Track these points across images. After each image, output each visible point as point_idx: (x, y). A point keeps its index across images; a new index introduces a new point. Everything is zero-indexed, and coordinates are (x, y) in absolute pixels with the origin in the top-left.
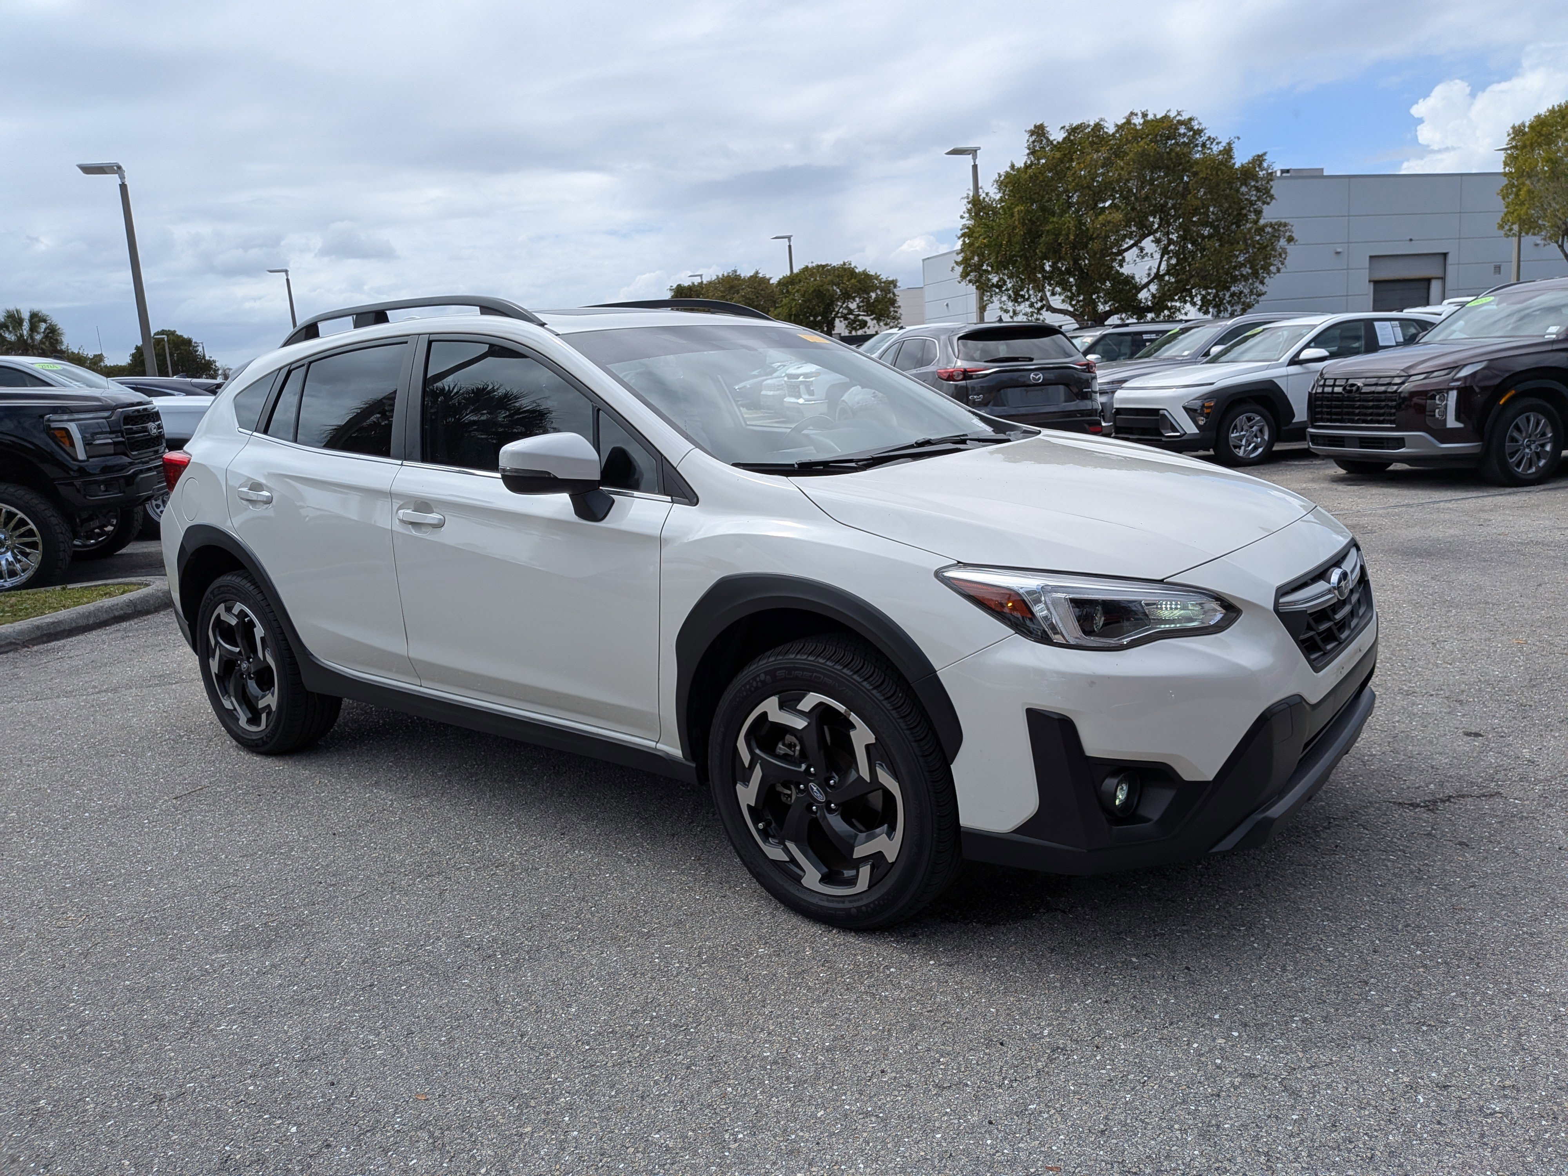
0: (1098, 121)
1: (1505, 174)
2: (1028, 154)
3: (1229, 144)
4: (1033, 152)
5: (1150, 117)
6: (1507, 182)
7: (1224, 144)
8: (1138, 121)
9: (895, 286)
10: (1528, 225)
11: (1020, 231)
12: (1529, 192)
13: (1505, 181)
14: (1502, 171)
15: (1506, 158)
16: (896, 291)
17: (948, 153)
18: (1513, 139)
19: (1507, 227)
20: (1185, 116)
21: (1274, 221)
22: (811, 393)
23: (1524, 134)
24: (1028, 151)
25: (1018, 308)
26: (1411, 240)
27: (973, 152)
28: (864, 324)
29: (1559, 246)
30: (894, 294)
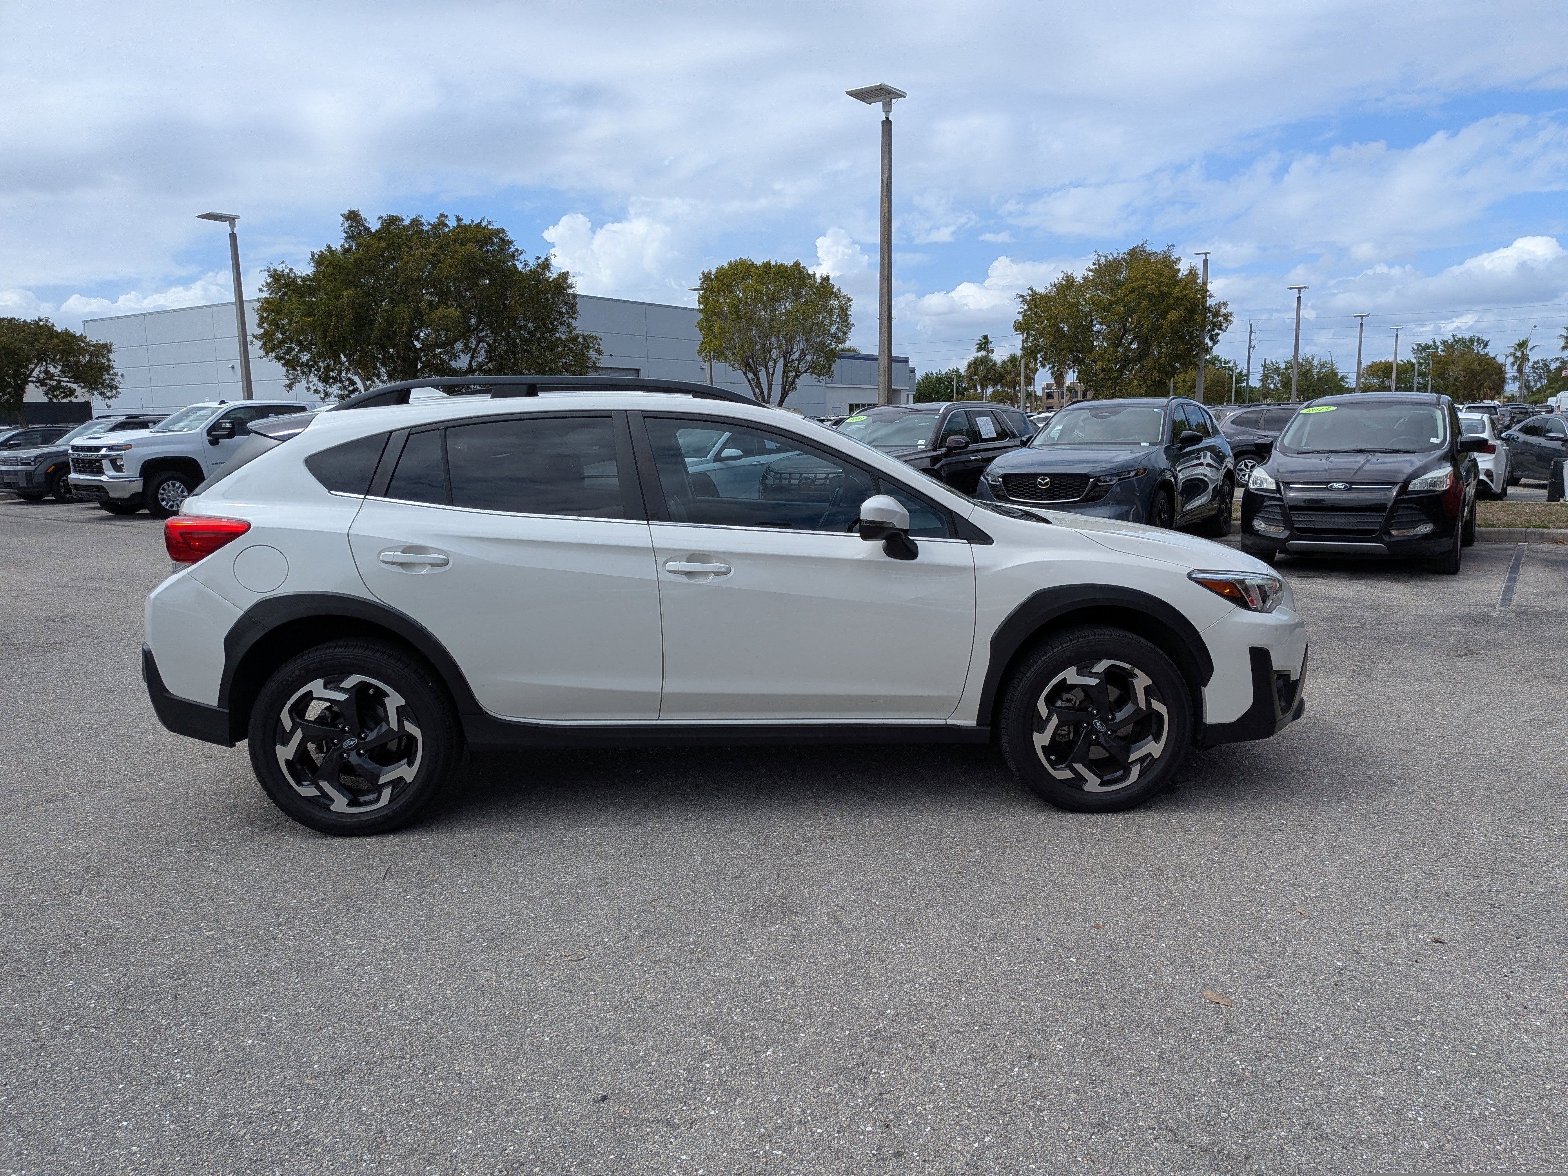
0: (415, 217)
1: (700, 311)
2: (346, 238)
3: (546, 259)
4: (350, 237)
5: (466, 222)
6: (702, 317)
7: (543, 259)
8: (452, 223)
9: (110, 351)
10: (720, 354)
11: (349, 315)
12: (721, 327)
13: (701, 316)
14: (698, 308)
15: (699, 297)
16: (111, 356)
17: (198, 217)
18: (703, 282)
19: (704, 354)
20: (495, 226)
21: (585, 333)
22: (118, 469)
23: (711, 280)
24: (345, 235)
25: (330, 390)
26: (611, 355)
27: (232, 220)
28: (71, 392)
29: (744, 373)
30: (109, 360)
